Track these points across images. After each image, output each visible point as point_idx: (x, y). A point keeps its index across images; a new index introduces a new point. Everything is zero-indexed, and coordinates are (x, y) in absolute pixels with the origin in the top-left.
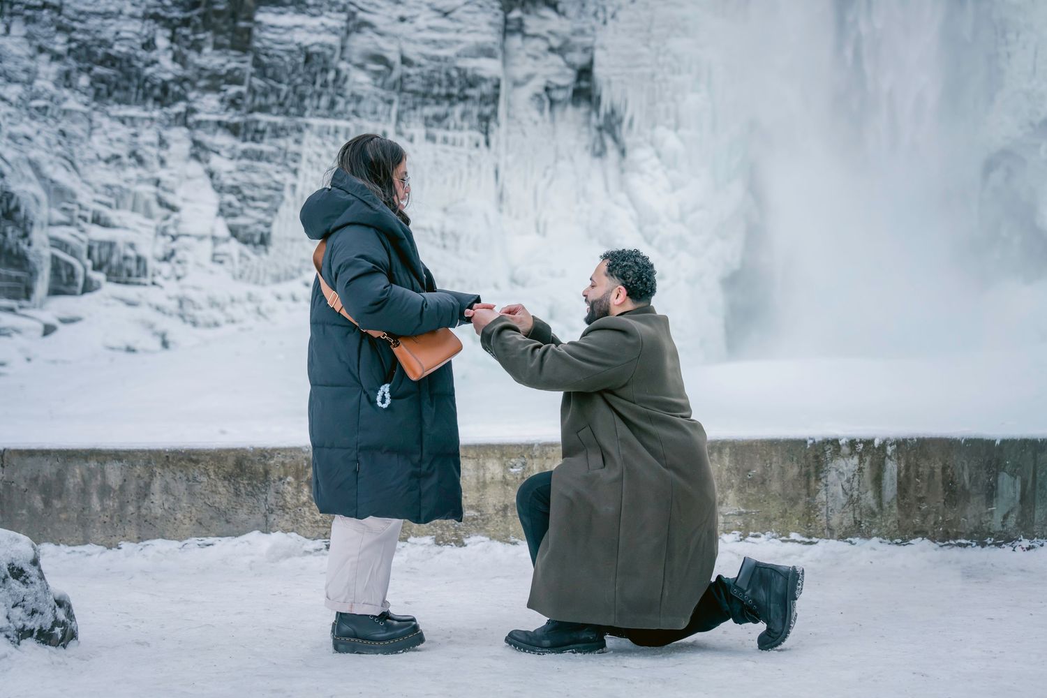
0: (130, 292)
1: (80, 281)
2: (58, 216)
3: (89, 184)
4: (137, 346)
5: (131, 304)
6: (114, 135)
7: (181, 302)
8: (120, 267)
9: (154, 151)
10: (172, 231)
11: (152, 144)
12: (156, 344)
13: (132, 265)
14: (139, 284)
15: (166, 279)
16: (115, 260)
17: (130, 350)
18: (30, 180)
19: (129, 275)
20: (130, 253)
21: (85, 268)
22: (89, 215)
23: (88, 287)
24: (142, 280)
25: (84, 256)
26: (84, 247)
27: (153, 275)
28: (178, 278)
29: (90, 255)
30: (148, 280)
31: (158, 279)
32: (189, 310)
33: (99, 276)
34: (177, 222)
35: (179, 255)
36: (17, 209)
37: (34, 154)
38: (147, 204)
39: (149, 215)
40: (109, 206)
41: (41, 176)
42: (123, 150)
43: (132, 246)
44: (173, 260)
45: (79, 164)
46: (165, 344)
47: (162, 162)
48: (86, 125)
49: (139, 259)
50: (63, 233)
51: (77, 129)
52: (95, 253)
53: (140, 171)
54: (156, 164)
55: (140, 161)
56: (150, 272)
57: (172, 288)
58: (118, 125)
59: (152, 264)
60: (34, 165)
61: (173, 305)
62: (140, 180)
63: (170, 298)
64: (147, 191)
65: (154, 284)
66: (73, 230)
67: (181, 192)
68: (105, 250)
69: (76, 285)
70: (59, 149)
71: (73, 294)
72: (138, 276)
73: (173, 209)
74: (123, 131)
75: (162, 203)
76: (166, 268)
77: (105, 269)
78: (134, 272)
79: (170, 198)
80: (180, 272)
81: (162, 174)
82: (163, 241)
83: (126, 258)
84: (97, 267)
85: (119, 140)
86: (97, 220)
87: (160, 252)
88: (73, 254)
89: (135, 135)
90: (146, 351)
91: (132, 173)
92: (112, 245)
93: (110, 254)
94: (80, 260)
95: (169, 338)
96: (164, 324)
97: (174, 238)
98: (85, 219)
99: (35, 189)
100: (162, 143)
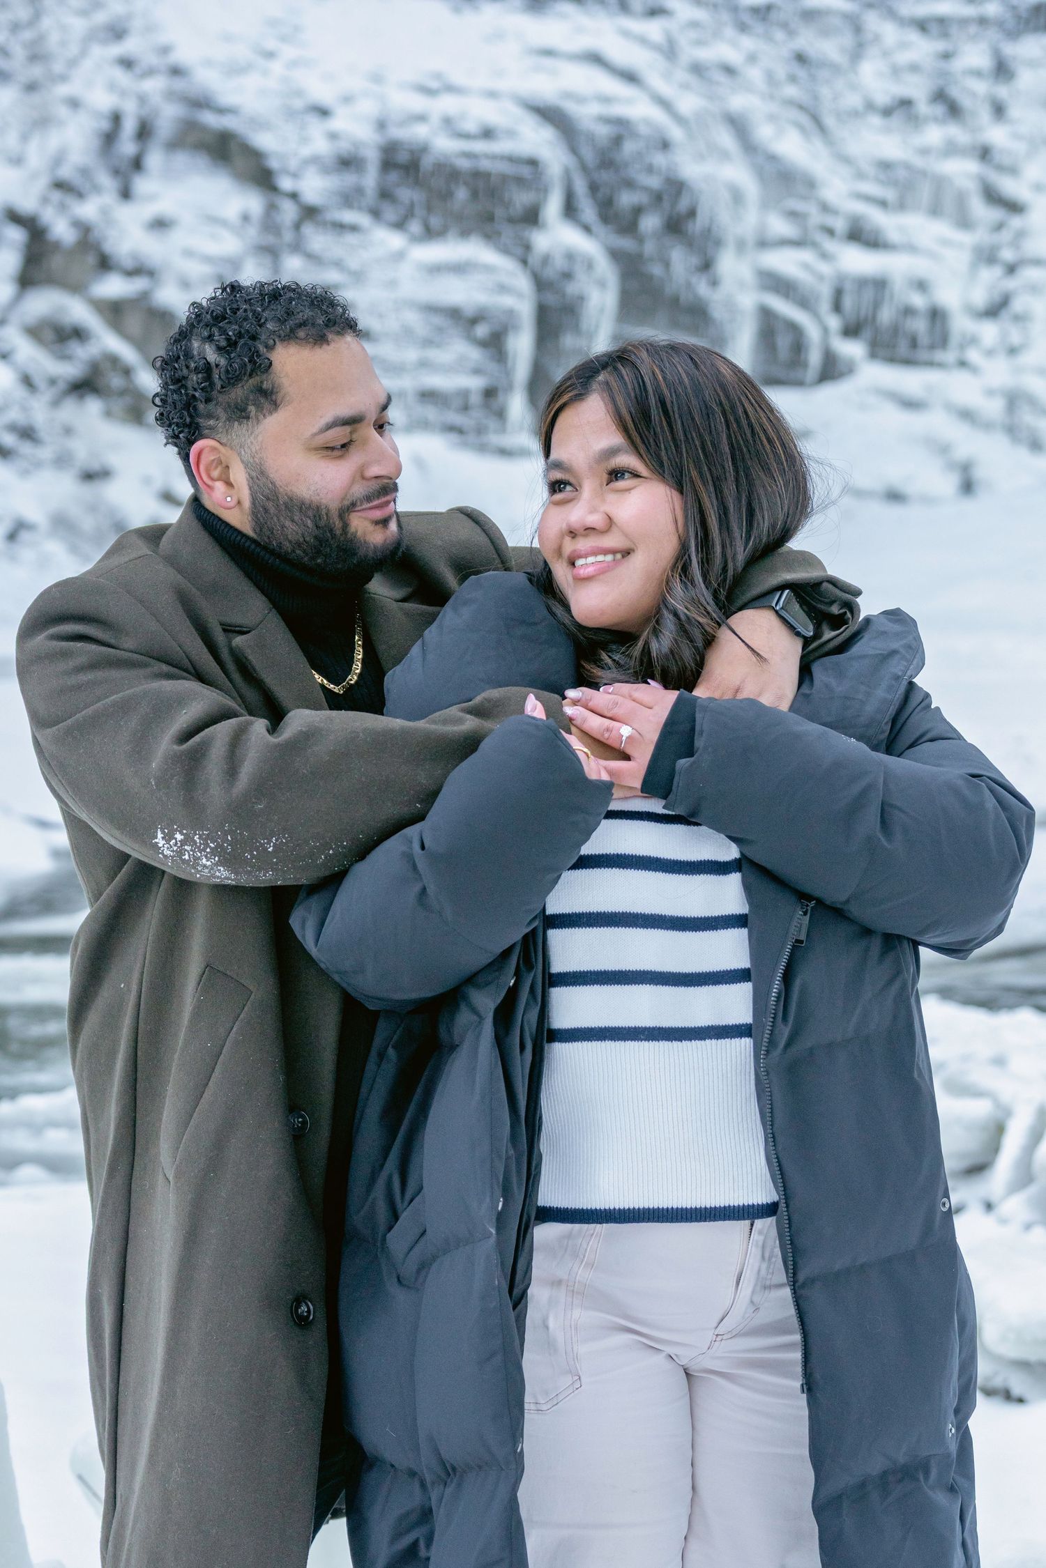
0: (910, 380)
1: (814, 358)
2: (779, 226)
3: (846, 160)
4: (909, 489)
5: (910, 404)
6: (903, 58)
7: (1014, 399)
8: (895, 330)
9: (981, 87)
10: (1007, 255)
11: (978, 73)
12: (947, 484)
13: (919, 325)
14: (930, 364)
15: (990, 353)
16: (886, 315)
17: (894, 496)
18: (724, 155)
19: (914, 343)
20: (918, 301)
21: (826, 330)
22: (840, 225)
23: (832, 370)
24: (939, 356)
25: (825, 306)
26: (826, 292)
27: (962, 347)
28: (1013, 351)
29: (837, 307)
30: (949, 356)
31: (973, 355)
32: (1027, 418)
33: (852, 350)
34: (1021, 235)
35: (1018, 305)
36: (692, 213)
37: (738, 102)
38: (961, 200)
39: (964, 222)
40: (883, 204)
41: (748, 144)
42: (918, 89)
43: (921, 285)
44: (1005, 314)
45: (829, 121)
46: (968, 487)
47: (999, 110)
48: (847, 40)
49: (937, 315)
50: (786, 262)
51: (830, 48)
52: (848, 302)
53: (954, 131)
54: (985, 115)
55: (954, 110)
56: (954, 339)
57: (998, 372)
58: (913, 36)
59: (961, 324)
60: (739, 126)
61: (994, 408)
62: (951, 149)
63: (990, 393)
64: (963, 171)
65: (963, 364)
66: (806, 255)
67: (1033, 171)
68: (868, 295)
69: (805, 365)
70: (791, 91)
71: (799, 383)
72: (932, 347)
73: (1014, 207)
74: (923, 49)
75: (993, 196)
76: (989, 332)
77: (867, 333)
78: (924, 339)
79: (1010, 187)
80: (1015, 337)
81: (997, 135)
82: (990, 276)
83: (908, 311)
84: (851, 331)
85: (914, 68)
86: (860, 235)
87: (980, 297)
88: (804, 302)
89: (946, 56)
90: (928, 500)
91: (934, 135)
92: (880, 285)
93: (877, 305)
94: (816, 315)
95: (979, 473)
96: (968, 443)
97: (1011, 269)
98: (830, 232)
99: (738, 173)
100: (1002, 70)
